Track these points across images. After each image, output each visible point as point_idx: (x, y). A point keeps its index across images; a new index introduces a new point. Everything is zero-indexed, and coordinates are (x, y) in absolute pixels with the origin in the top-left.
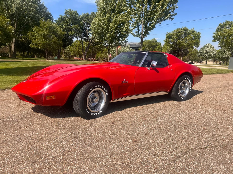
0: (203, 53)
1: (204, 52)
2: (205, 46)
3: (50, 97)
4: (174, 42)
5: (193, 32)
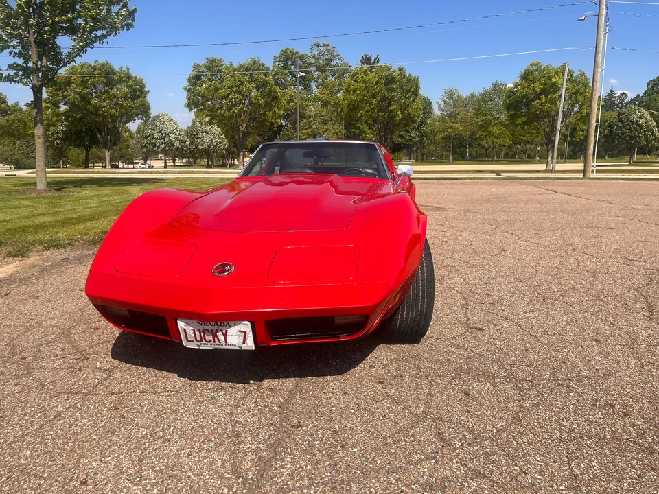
1: (156, 135)
2: (155, 120)
3: (395, 299)
4: (73, 105)
5: (129, 78)
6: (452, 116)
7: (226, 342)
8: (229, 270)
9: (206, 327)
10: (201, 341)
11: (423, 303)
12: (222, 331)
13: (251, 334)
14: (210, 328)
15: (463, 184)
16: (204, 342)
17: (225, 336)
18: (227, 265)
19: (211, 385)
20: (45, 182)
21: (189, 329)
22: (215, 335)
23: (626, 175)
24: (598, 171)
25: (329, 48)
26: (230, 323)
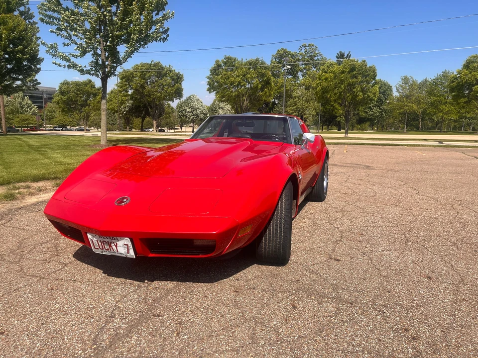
0: (186, 112)
1: (188, 110)
2: (188, 100)
3: (245, 230)
4: (136, 90)
5: (171, 71)
6: (407, 97)
7: (117, 251)
8: (125, 202)
9: (104, 240)
10: (103, 249)
11: (280, 235)
12: (114, 243)
13: (131, 247)
14: (106, 240)
15: (402, 149)
16: (104, 250)
17: (116, 246)
18: (124, 198)
19: (118, 280)
20: (105, 140)
21: (95, 240)
22: (110, 246)
25: (313, 48)
26: (119, 238)
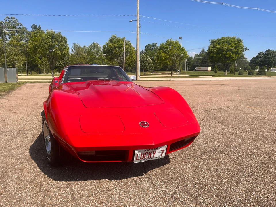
6: (78, 54)
7: (154, 157)
9: (147, 151)
12: (153, 152)
13: (165, 151)
16: (144, 159)
21: (140, 154)
22: (150, 154)
23: (147, 79)
24: (141, 78)
